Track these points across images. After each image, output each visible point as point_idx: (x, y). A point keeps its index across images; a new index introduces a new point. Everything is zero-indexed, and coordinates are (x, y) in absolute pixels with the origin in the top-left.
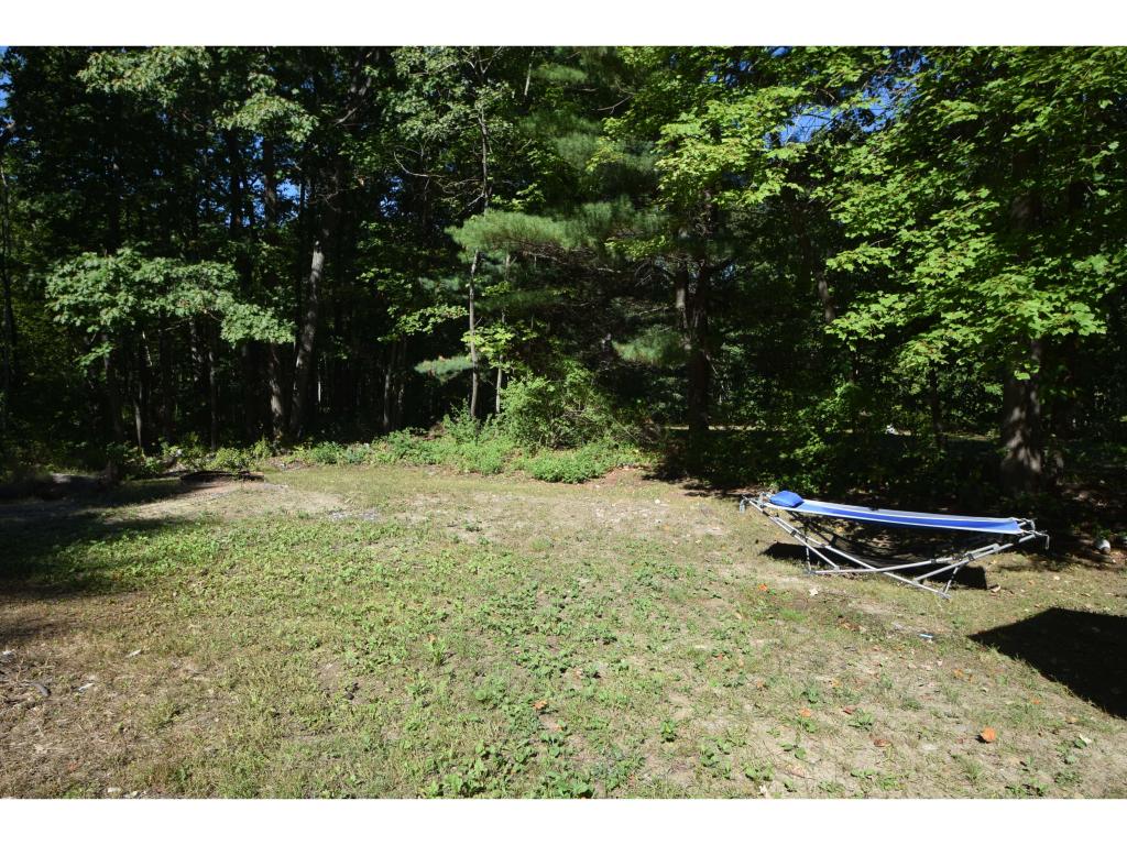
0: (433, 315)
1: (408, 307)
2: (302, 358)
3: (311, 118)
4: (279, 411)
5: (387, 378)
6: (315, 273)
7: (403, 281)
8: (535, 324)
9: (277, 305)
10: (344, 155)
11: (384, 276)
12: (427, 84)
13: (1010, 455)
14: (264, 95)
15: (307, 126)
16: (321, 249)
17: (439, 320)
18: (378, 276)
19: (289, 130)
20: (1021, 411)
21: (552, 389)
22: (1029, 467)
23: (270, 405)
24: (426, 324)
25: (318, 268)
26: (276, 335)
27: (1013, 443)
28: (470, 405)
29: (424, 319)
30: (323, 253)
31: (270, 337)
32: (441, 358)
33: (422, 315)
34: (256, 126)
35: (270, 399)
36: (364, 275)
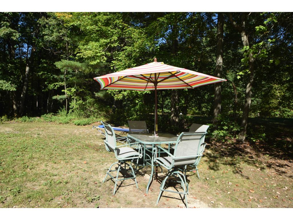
0: (57, 85)
1: (50, 82)
2: (23, 95)
3: (19, 34)
4: (16, 108)
5: (48, 100)
6: (27, 72)
7: (50, 76)
8: (83, 87)
9: (11, 80)
10: (34, 42)
11: (45, 74)
12: (51, 27)
13: (172, 118)
14: (5, 28)
15: (18, 36)
16: (29, 66)
17: (59, 86)
18: (43, 74)
19: (12, 36)
20: (174, 109)
21: (84, 103)
22: (176, 121)
23: (13, 107)
24: (55, 87)
25: (28, 71)
26: (10, 89)
27: (172, 116)
28: (65, 107)
29: (55, 86)
30: (29, 67)
31: (8, 89)
32: (58, 95)
33: (54, 85)
34: (2, 35)
35: (13, 105)
36: (39, 73)
